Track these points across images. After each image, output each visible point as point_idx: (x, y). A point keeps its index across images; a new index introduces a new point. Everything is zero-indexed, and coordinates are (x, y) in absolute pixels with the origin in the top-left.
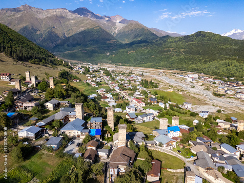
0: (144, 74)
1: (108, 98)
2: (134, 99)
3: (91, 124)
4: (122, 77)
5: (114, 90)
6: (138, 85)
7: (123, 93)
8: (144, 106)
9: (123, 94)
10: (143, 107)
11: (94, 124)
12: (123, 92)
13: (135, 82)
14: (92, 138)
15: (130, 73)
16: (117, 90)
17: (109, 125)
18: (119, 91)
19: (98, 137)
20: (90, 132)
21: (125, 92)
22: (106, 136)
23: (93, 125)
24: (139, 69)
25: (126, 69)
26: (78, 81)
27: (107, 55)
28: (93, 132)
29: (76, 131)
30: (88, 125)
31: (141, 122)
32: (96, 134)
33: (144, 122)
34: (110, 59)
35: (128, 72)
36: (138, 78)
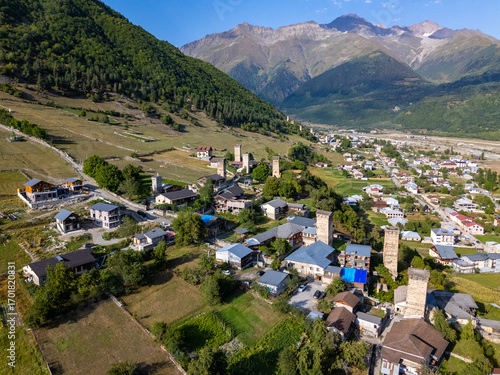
0: (486, 156)
1: (388, 206)
2: (453, 214)
3: (346, 256)
4: (426, 161)
5: (403, 189)
6: (469, 182)
7: (426, 198)
8: (482, 233)
9: (425, 201)
10: (477, 236)
11: (353, 258)
12: (425, 196)
13: (460, 173)
14: (347, 286)
15: (447, 152)
16: (410, 189)
17: (387, 266)
18: (415, 192)
19: (360, 287)
20: (342, 273)
21: (430, 197)
22: (378, 287)
23: (351, 260)
24: (473, 143)
25: (437, 143)
26: (326, 165)
27: (393, 113)
28: (350, 275)
29: (315, 267)
30: (339, 258)
31: (468, 270)
32: (356, 280)
33: (477, 271)
34: (401, 121)
35: (443, 149)
36: (470, 164)
